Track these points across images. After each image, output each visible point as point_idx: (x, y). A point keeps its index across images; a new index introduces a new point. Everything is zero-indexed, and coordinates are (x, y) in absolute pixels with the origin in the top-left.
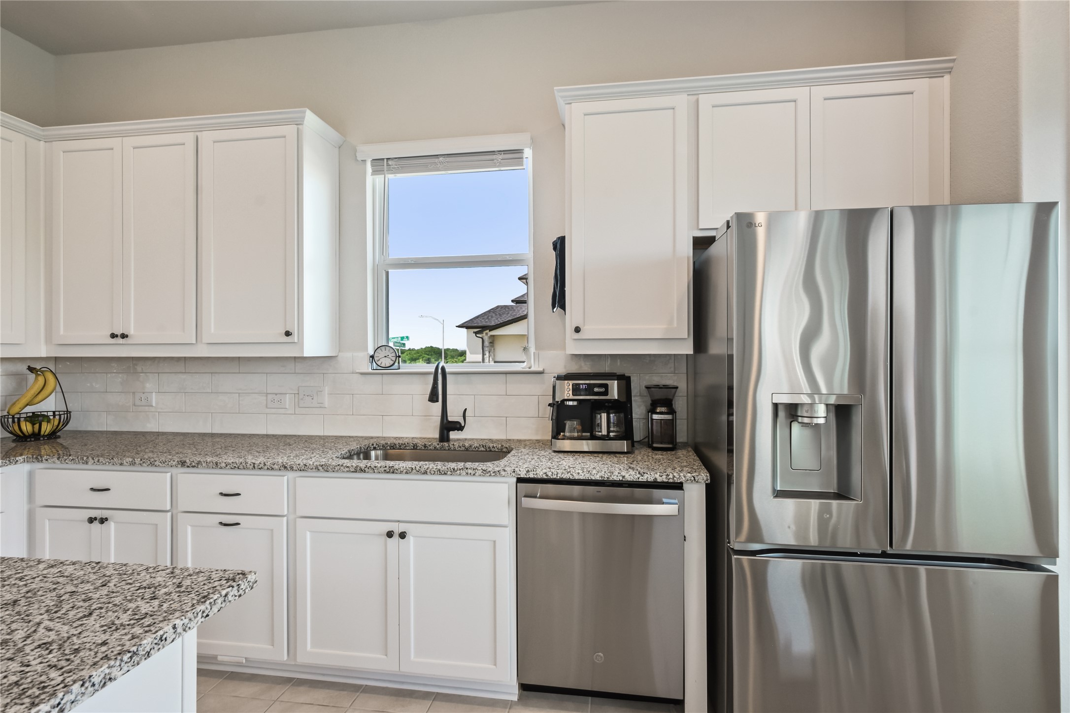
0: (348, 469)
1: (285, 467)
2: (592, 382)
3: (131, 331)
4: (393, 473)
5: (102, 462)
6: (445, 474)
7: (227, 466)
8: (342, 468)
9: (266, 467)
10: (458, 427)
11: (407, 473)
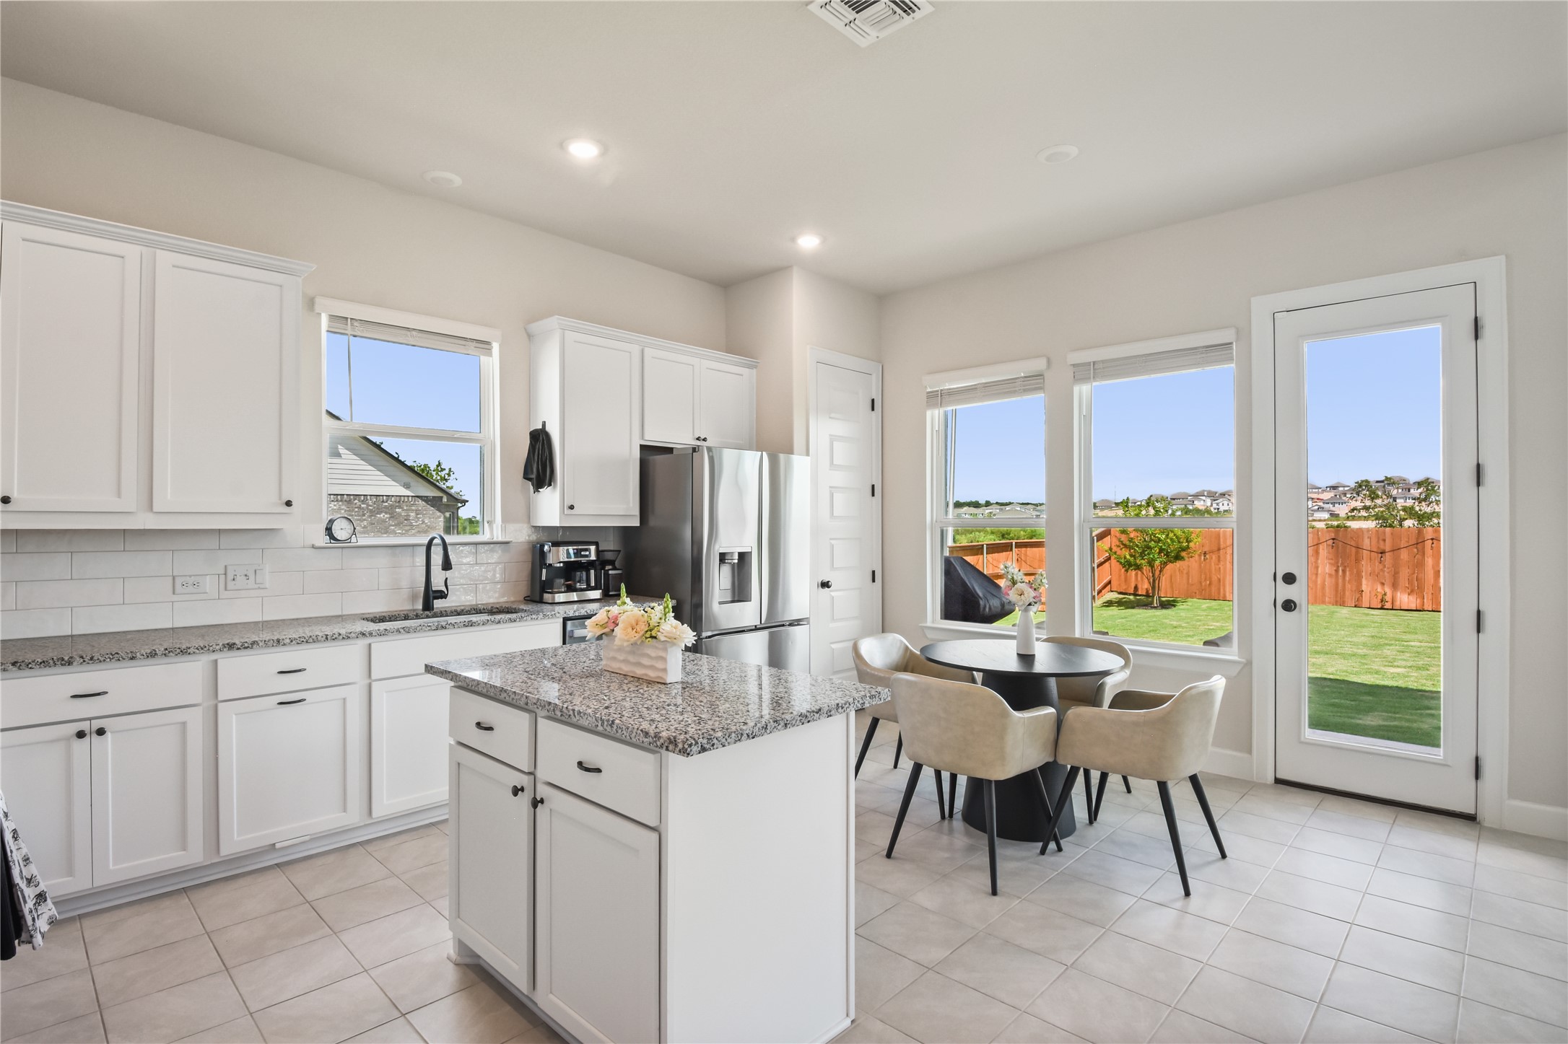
0: (429, 628)
1: (363, 634)
2: (580, 547)
3: (14, 495)
4: (471, 626)
5: (98, 659)
6: (515, 621)
7: (292, 641)
8: (424, 627)
9: (341, 637)
10: (442, 595)
11: (483, 624)
